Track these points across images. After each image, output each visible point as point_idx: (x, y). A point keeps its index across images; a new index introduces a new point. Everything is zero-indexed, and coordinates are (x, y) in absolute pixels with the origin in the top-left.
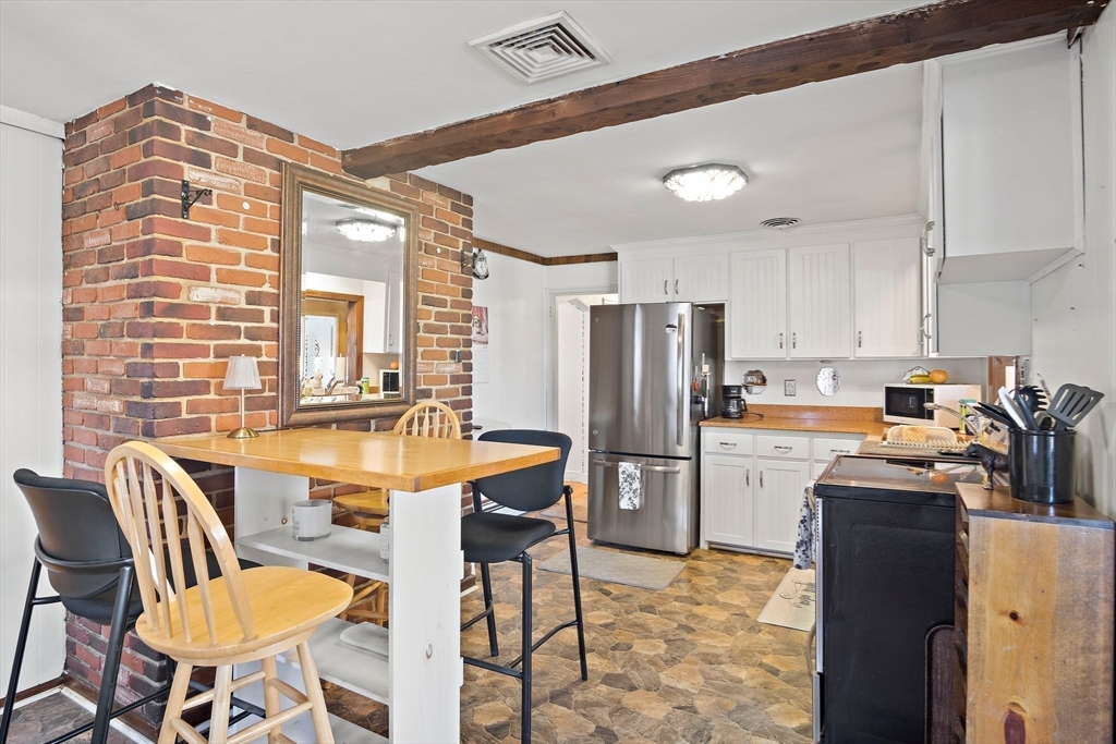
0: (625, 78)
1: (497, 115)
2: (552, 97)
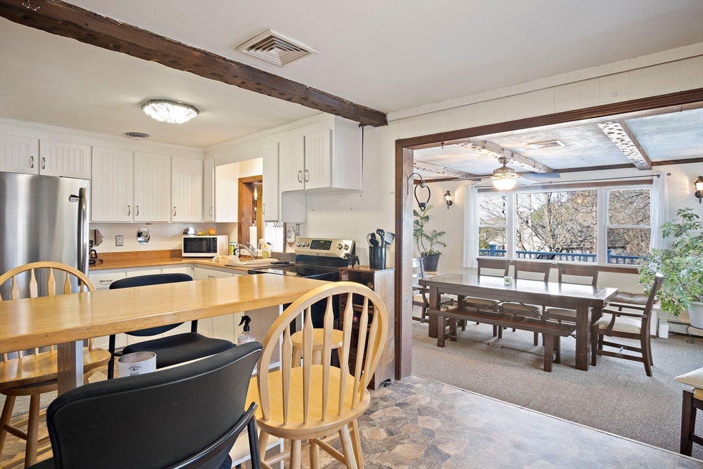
0: (268, 72)
1: (184, 46)
2: (227, 58)
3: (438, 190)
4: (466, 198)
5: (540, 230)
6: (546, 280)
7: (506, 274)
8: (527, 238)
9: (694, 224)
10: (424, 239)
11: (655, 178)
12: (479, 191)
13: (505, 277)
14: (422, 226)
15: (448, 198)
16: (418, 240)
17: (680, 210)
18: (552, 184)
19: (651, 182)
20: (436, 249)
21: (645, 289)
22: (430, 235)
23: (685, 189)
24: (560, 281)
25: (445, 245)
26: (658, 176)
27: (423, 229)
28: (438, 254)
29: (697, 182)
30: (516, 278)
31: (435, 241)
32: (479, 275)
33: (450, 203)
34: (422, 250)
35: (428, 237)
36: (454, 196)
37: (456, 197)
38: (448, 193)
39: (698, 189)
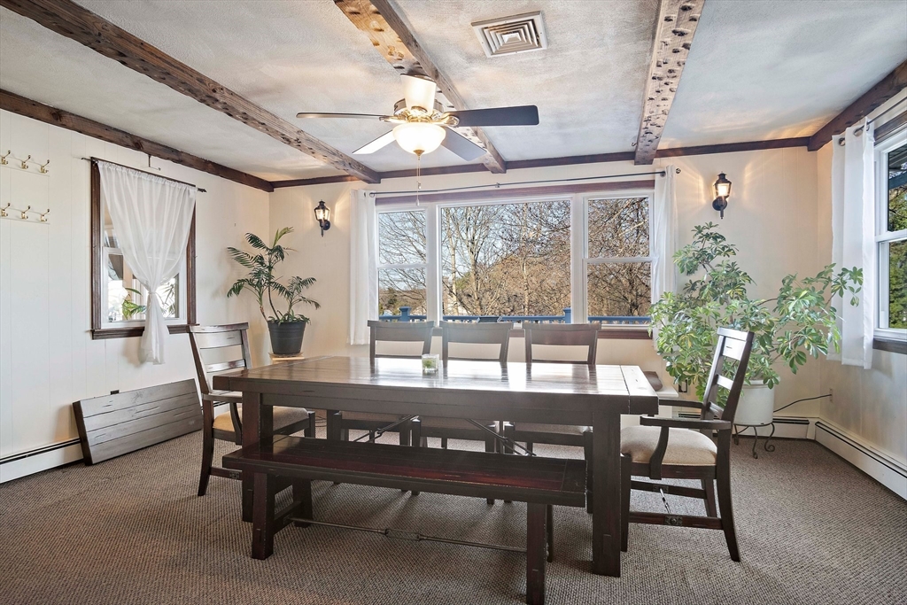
3: (305, 198)
4: (353, 214)
5: (465, 299)
6: (503, 359)
7: (427, 350)
8: (450, 309)
9: (723, 249)
10: (275, 292)
11: (658, 177)
12: (378, 201)
13: (425, 356)
14: (270, 268)
15: (321, 215)
16: (261, 295)
17: (698, 228)
18: (501, 187)
19: (651, 184)
20: (298, 311)
21: (668, 364)
22: (286, 285)
23: (698, 196)
24: (529, 360)
25: (317, 305)
26: (663, 173)
27: (273, 273)
28: (301, 323)
29: (717, 183)
30: (445, 358)
31: (296, 297)
32: (373, 356)
33: (326, 225)
34: (269, 314)
35: (282, 289)
36: (333, 211)
37: (337, 215)
38: (322, 206)
39: (720, 195)
